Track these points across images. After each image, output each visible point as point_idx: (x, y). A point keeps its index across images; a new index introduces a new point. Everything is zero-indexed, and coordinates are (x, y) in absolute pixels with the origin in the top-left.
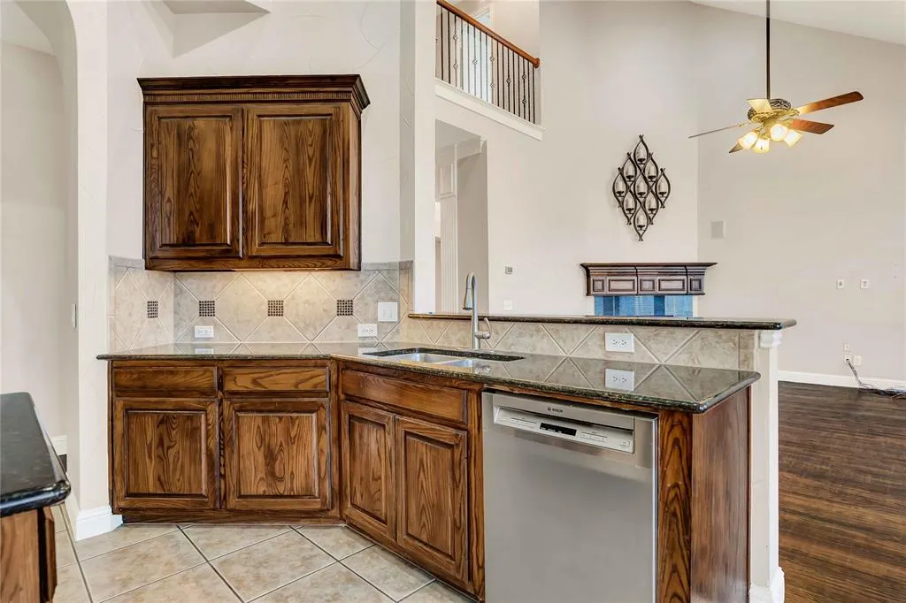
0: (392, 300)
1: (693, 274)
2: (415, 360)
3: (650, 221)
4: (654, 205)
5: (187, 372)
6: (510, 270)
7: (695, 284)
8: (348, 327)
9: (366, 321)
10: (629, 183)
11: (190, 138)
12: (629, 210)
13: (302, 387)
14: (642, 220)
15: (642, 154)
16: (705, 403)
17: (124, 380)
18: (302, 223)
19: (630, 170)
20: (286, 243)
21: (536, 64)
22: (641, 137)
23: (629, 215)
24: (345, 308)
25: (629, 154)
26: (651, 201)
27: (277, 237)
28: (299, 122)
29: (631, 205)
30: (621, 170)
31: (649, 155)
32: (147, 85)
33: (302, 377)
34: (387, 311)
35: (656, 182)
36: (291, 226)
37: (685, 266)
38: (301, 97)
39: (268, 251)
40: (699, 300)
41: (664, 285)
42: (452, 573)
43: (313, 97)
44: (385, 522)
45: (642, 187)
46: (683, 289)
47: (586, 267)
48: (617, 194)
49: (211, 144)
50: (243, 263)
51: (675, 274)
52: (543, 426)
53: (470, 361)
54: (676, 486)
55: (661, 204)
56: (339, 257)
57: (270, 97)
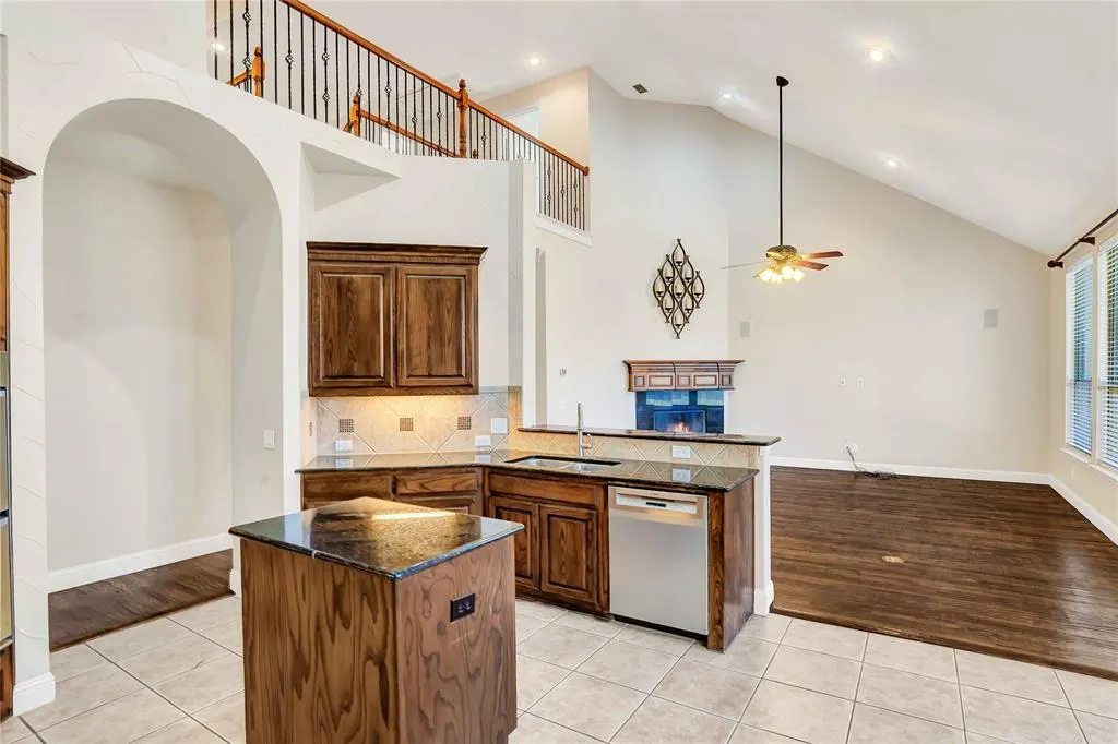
0: (502, 416)
1: (724, 370)
2: (533, 464)
3: (686, 320)
4: (690, 306)
5: (368, 481)
6: (564, 372)
7: (726, 380)
8: (467, 439)
9: (482, 433)
10: (668, 284)
11: (349, 290)
12: (668, 309)
13: (457, 488)
14: (680, 320)
15: (680, 257)
16: (729, 487)
17: (315, 488)
18: (442, 360)
19: (669, 271)
20: (430, 376)
21: (586, 172)
22: (679, 240)
23: (668, 313)
24: (465, 423)
25: (668, 256)
26: (688, 301)
27: (422, 371)
28: (439, 280)
29: (670, 306)
30: (660, 272)
31: (686, 258)
32: (311, 246)
33: (456, 481)
34: (499, 425)
35: (692, 283)
36: (433, 363)
37: (717, 363)
38: (440, 260)
39: (414, 382)
40: (730, 394)
41: (699, 381)
42: (586, 599)
43: (450, 261)
44: (530, 578)
45: (680, 288)
46: (715, 384)
47: (629, 365)
48: (657, 294)
49: (367, 295)
50: (394, 391)
51: (708, 370)
52: (648, 503)
53: (579, 465)
54: (717, 528)
55: (696, 304)
56: (471, 386)
57: (415, 260)
